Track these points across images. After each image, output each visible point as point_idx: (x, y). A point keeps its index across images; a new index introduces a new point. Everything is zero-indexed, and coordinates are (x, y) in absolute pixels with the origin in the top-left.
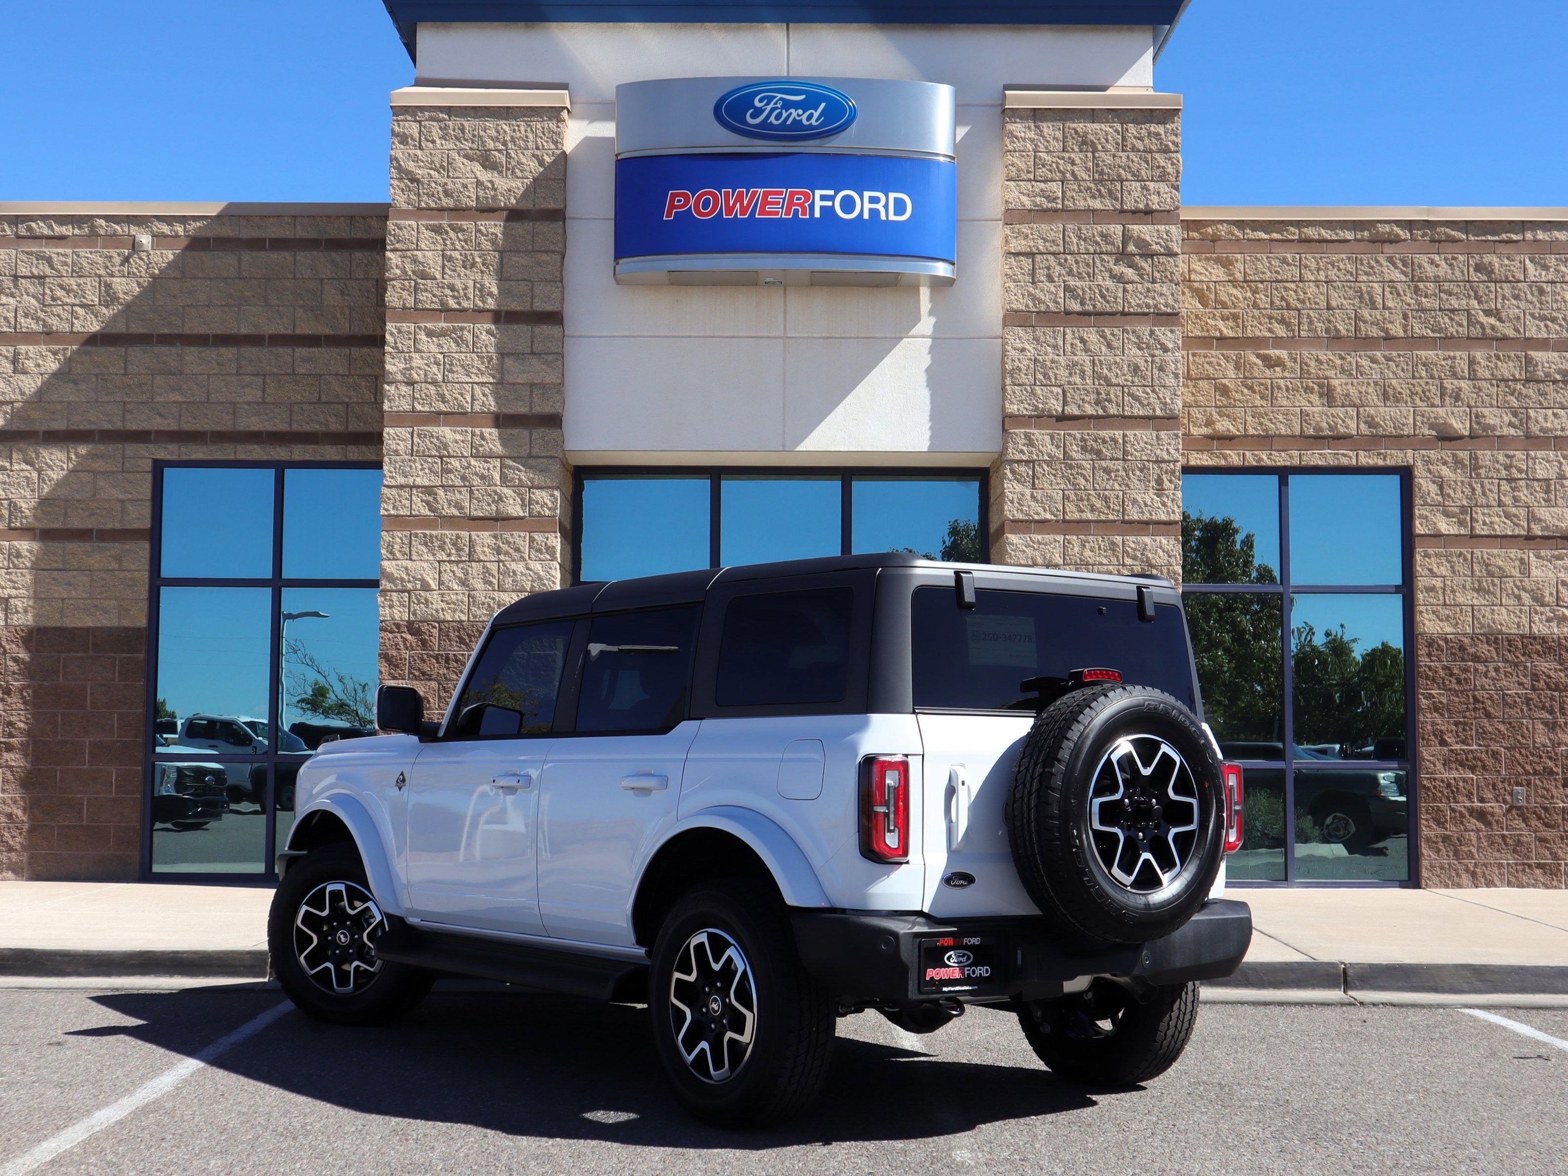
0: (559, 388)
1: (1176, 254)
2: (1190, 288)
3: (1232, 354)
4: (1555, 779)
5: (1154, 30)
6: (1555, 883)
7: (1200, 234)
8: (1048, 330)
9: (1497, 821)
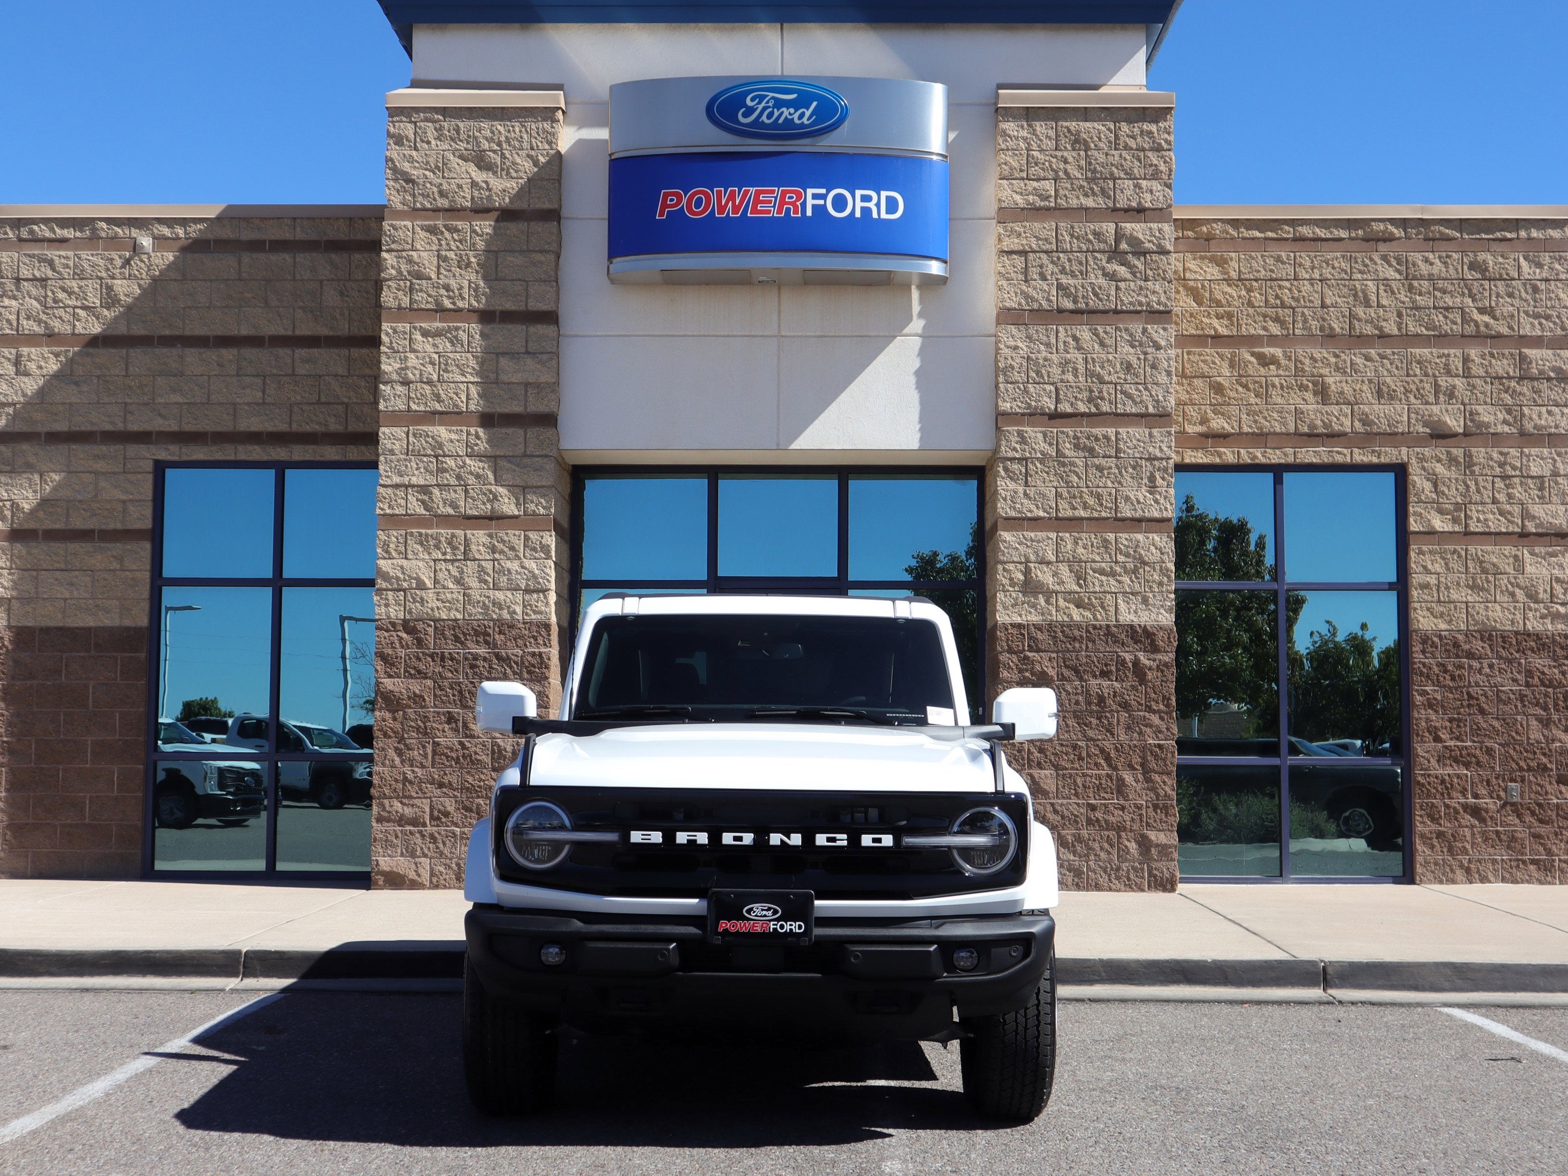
0: (555, 386)
1: (1169, 252)
2: (1185, 287)
3: (1227, 352)
4: (1549, 776)
5: (1147, 29)
6: (1549, 879)
7: (1196, 232)
8: (1042, 329)
9: (1491, 818)
